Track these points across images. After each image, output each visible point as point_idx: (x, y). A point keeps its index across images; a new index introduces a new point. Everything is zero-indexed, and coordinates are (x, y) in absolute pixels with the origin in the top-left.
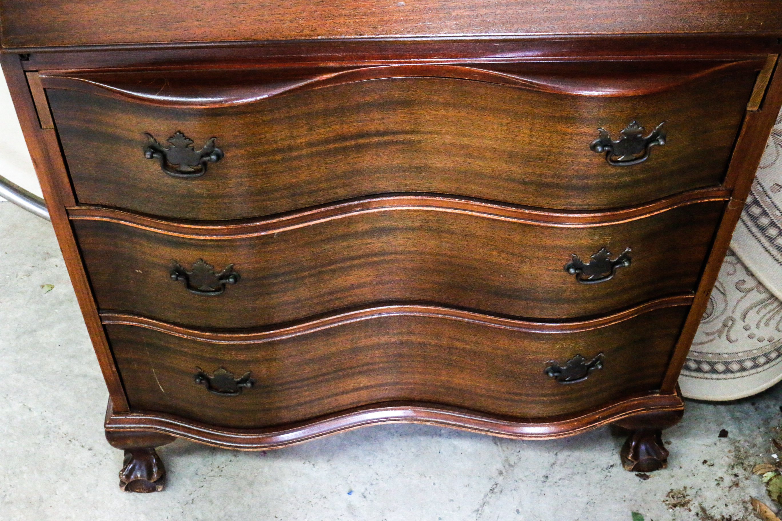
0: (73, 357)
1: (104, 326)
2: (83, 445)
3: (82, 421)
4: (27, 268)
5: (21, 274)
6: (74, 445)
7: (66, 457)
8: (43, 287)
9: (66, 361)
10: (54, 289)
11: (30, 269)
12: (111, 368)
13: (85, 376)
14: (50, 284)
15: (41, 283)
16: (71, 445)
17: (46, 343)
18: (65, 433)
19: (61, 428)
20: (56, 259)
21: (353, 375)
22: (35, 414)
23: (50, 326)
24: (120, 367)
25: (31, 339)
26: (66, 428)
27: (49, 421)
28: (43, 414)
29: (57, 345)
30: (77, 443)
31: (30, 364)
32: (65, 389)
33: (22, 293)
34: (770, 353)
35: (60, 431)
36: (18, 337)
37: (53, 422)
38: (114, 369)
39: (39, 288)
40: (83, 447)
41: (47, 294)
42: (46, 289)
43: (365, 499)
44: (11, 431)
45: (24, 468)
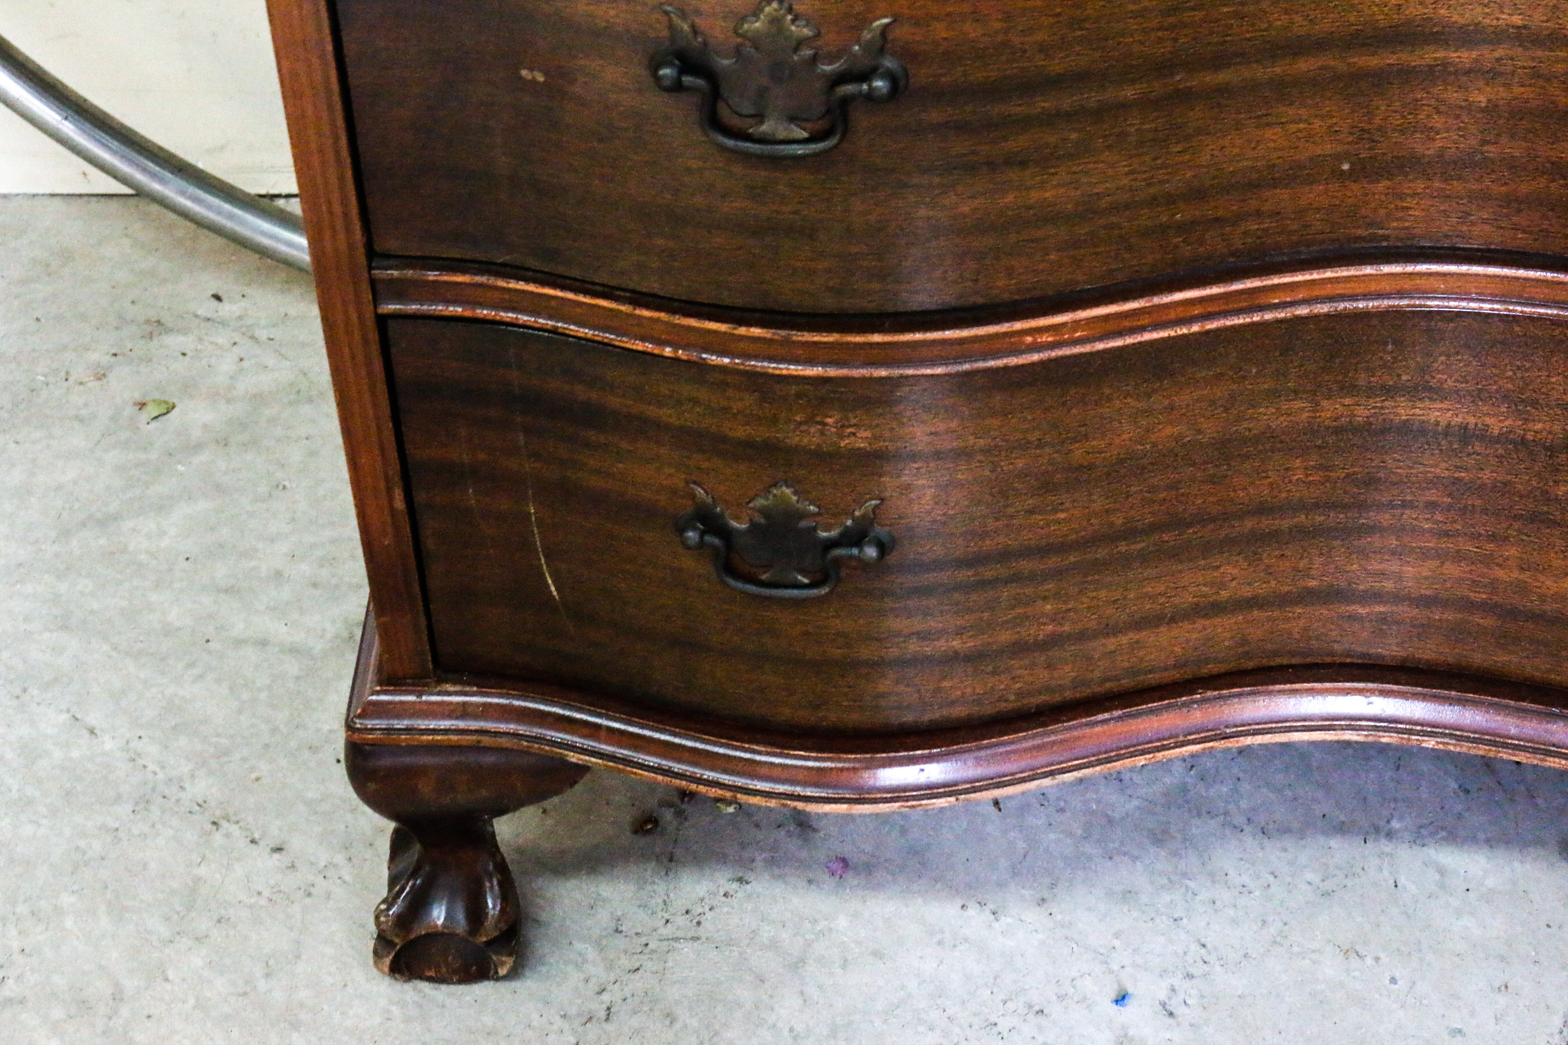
0: (228, 591)
1: (382, 321)
2: (256, 836)
3: (252, 769)
4: (99, 356)
5: (79, 373)
6: (228, 836)
7: (202, 871)
8: (142, 405)
9: (207, 600)
10: (174, 412)
11: (106, 359)
12: (391, 499)
13: (263, 643)
14: (165, 398)
15: (137, 396)
16: (218, 838)
17: (148, 552)
18: (200, 801)
19: (187, 785)
20: (181, 339)
21: (1207, 549)
22: (109, 745)
23: (161, 508)
24: (421, 497)
25: (102, 541)
26: (201, 787)
27: (151, 767)
28: (132, 745)
29: (182, 558)
30: (234, 829)
31: (95, 606)
32: (200, 677)
33: (80, 419)
35: (182, 795)
36: (65, 534)
37: (163, 768)
38: (399, 504)
39: (129, 410)
40: (253, 841)
41: (154, 425)
42: (153, 410)
43: (1171, 1021)
44: (30, 791)
45: (67, 900)
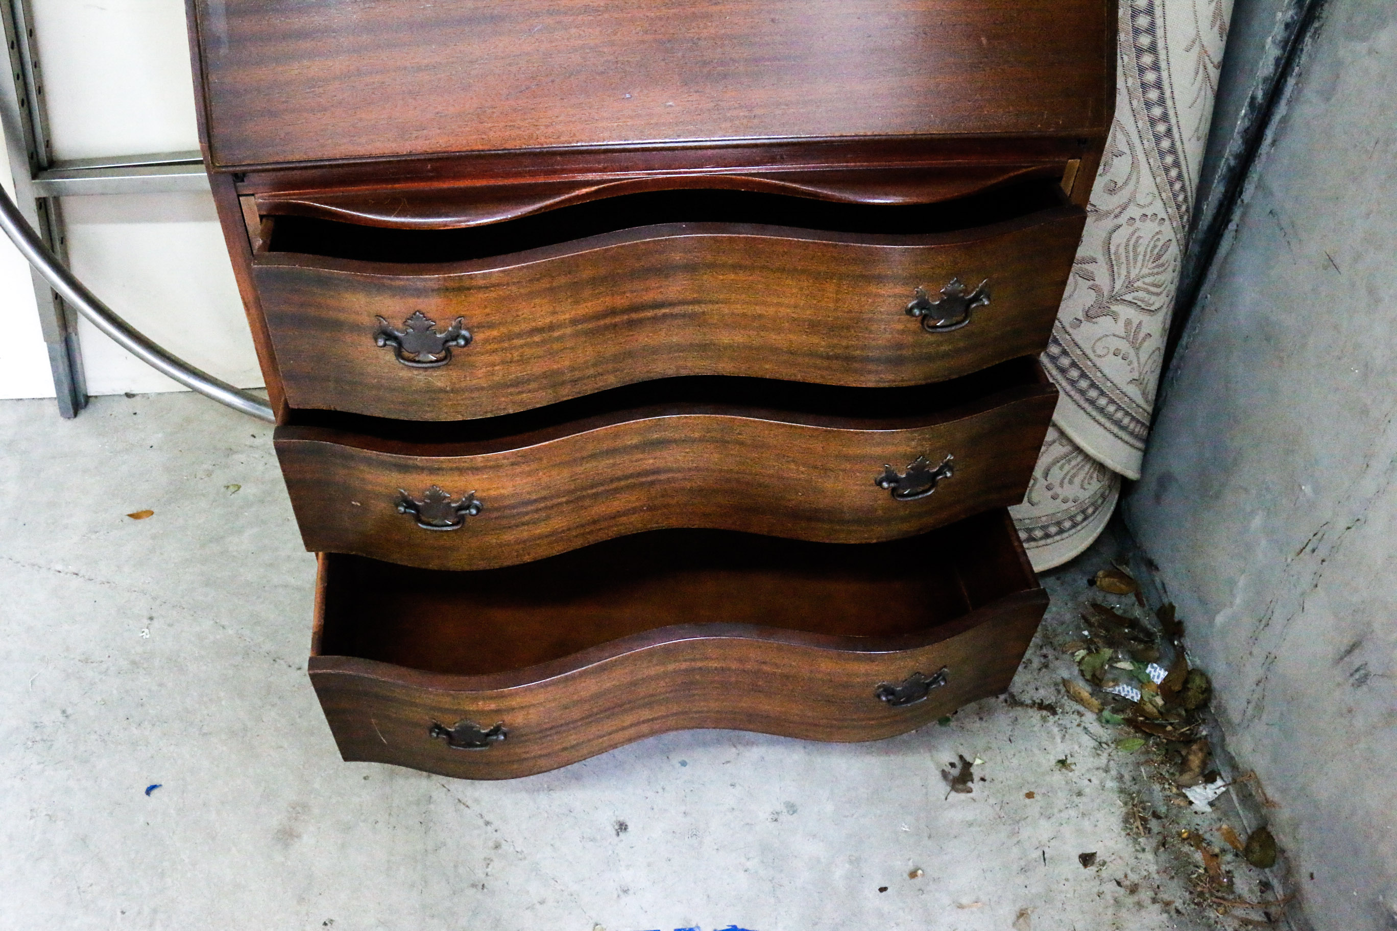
0: (271, 565)
2: (290, 664)
3: (287, 638)
4: (207, 466)
5: (200, 474)
6: (280, 665)
7: (271, 679)
8: (228, 487)
9: (262, 570)
10: (241, 489)
11: (211, 467)
13: (286, 586)
14: (236, 483)
15: (226, 483)
16: (276, 666)
17: (237, 551)
18: (268, 652)
19: (262, 646)
20: (240, 456)
22: (230, 632)
23: (240, 532)
25: (218, 548)
26: (268, 646)
27: (248, 640)
28: (240, 632)
29: (250, 553)
30: (282, 662)
31: (219, 576)
32: (263, 602)
33: (203, 495)
34: (1075, 516)
35: (261, 650)
36: (203, 546)
37: (252, 640)
39: (223, 489)
40: (290, 666)
41: (233, 495)
42: (232, 489)
44: (203, 653)
45: (222, 694)
